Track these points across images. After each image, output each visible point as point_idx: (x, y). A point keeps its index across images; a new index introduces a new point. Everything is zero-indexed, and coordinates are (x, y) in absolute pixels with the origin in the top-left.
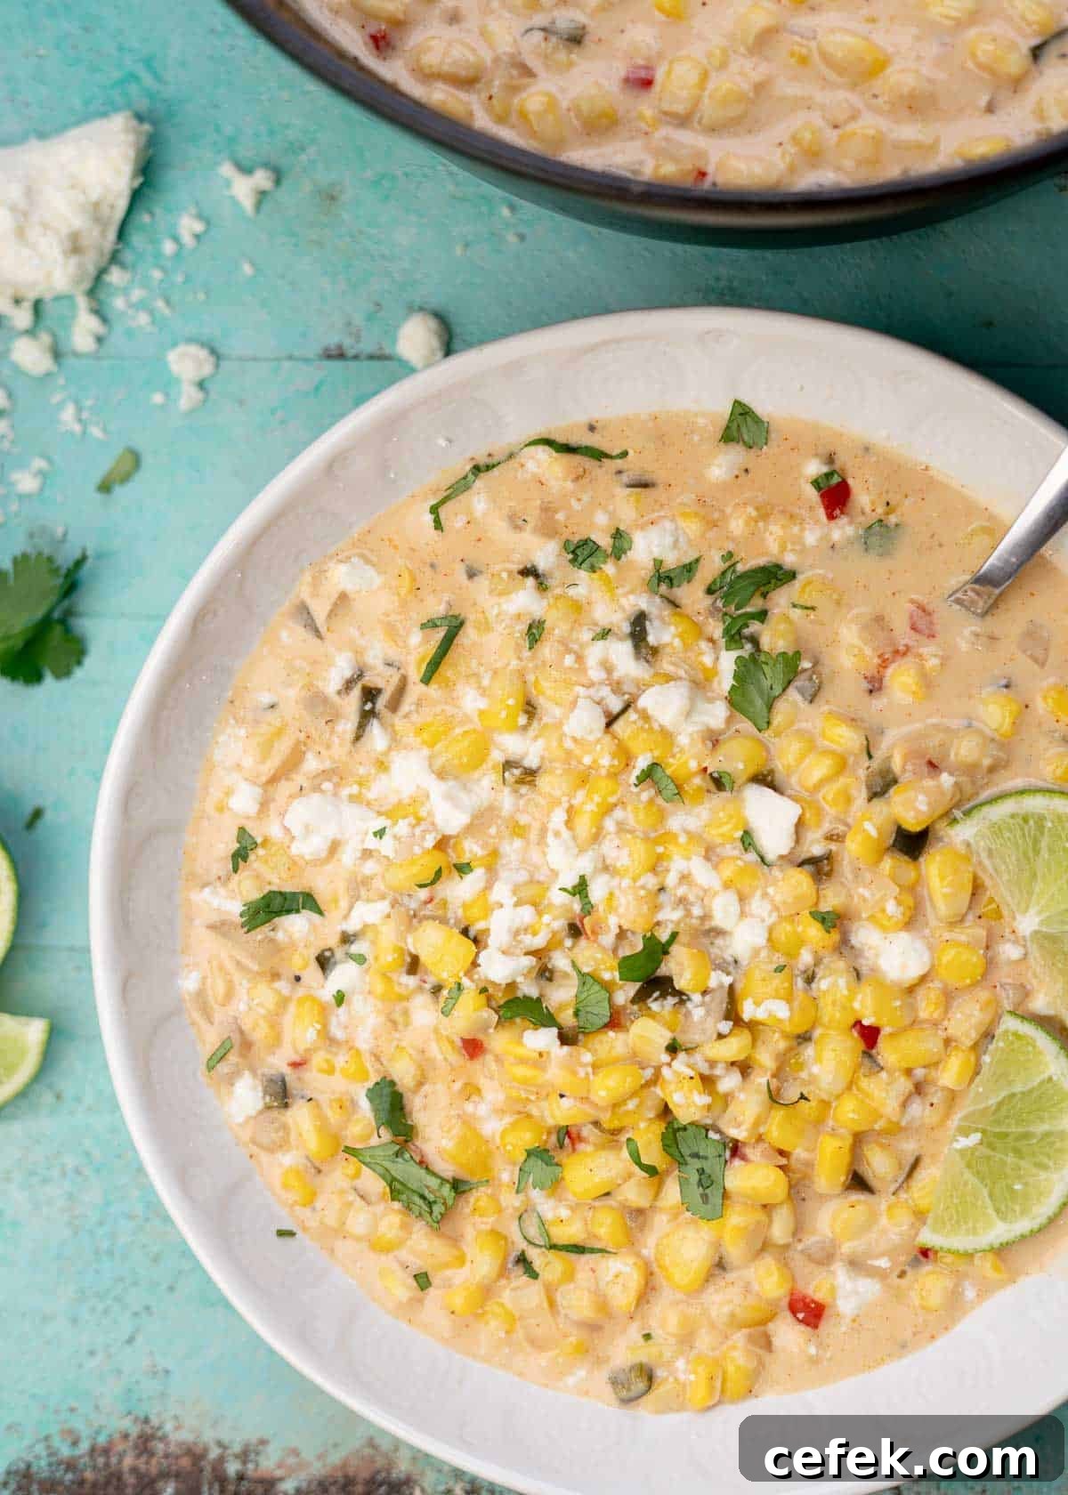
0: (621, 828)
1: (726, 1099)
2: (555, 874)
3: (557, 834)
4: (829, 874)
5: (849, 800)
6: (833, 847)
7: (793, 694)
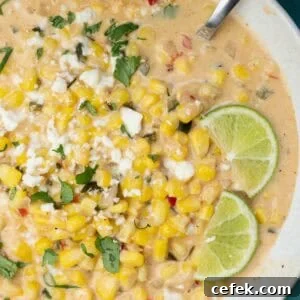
0: (76, 126)
1: (119, 228)
2: (51, 144)
3: (51, 129)
4: (155, 140)
5: (161, 112)
6: (156, 130)
7: (139, 73)
